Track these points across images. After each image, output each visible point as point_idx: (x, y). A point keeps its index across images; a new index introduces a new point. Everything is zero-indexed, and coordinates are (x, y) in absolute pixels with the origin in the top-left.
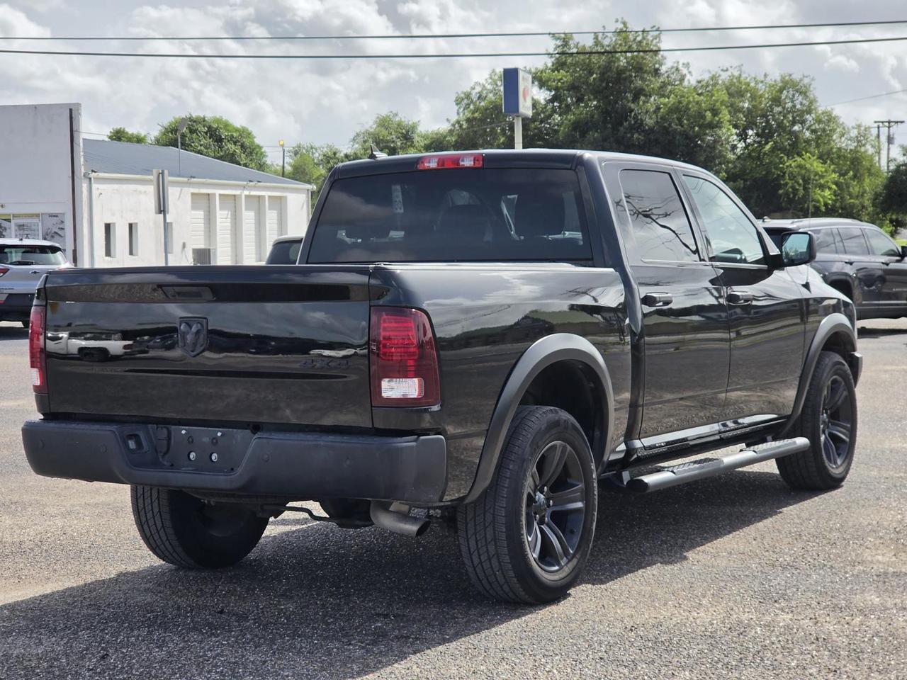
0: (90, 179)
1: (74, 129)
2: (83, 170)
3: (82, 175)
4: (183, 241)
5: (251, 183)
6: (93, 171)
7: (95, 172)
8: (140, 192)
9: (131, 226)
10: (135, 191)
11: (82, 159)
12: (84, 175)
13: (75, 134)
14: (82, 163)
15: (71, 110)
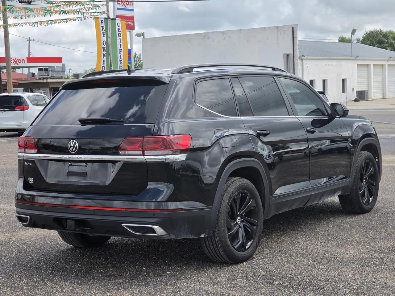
0: (302, 59)
1: (294, 37)
2: (298, 56)
3: (298, 57)
4: (352, 88)
5: (391, 59)
6: (303, 56)
7: (304, 56)
8: (329, 65)
9: (324, 81)
10: (326, 64)
11: (298, 51)
12: (299, 58)
13: (295, 39)
14: (298, 52)
15: (293, 28)
